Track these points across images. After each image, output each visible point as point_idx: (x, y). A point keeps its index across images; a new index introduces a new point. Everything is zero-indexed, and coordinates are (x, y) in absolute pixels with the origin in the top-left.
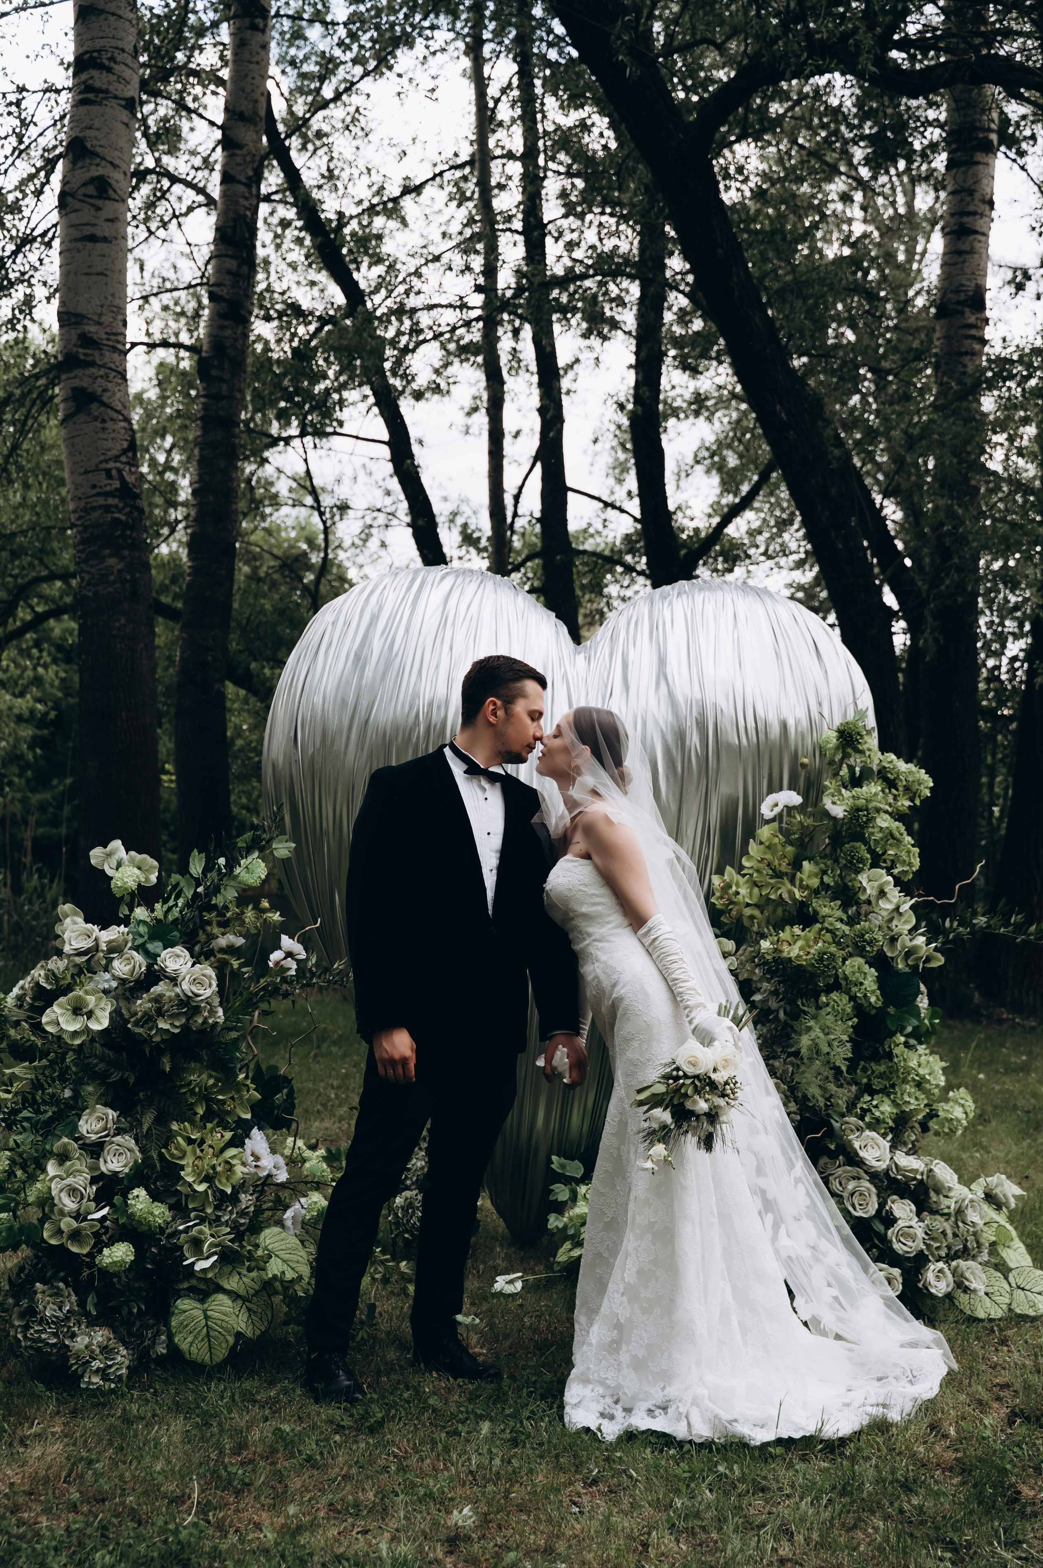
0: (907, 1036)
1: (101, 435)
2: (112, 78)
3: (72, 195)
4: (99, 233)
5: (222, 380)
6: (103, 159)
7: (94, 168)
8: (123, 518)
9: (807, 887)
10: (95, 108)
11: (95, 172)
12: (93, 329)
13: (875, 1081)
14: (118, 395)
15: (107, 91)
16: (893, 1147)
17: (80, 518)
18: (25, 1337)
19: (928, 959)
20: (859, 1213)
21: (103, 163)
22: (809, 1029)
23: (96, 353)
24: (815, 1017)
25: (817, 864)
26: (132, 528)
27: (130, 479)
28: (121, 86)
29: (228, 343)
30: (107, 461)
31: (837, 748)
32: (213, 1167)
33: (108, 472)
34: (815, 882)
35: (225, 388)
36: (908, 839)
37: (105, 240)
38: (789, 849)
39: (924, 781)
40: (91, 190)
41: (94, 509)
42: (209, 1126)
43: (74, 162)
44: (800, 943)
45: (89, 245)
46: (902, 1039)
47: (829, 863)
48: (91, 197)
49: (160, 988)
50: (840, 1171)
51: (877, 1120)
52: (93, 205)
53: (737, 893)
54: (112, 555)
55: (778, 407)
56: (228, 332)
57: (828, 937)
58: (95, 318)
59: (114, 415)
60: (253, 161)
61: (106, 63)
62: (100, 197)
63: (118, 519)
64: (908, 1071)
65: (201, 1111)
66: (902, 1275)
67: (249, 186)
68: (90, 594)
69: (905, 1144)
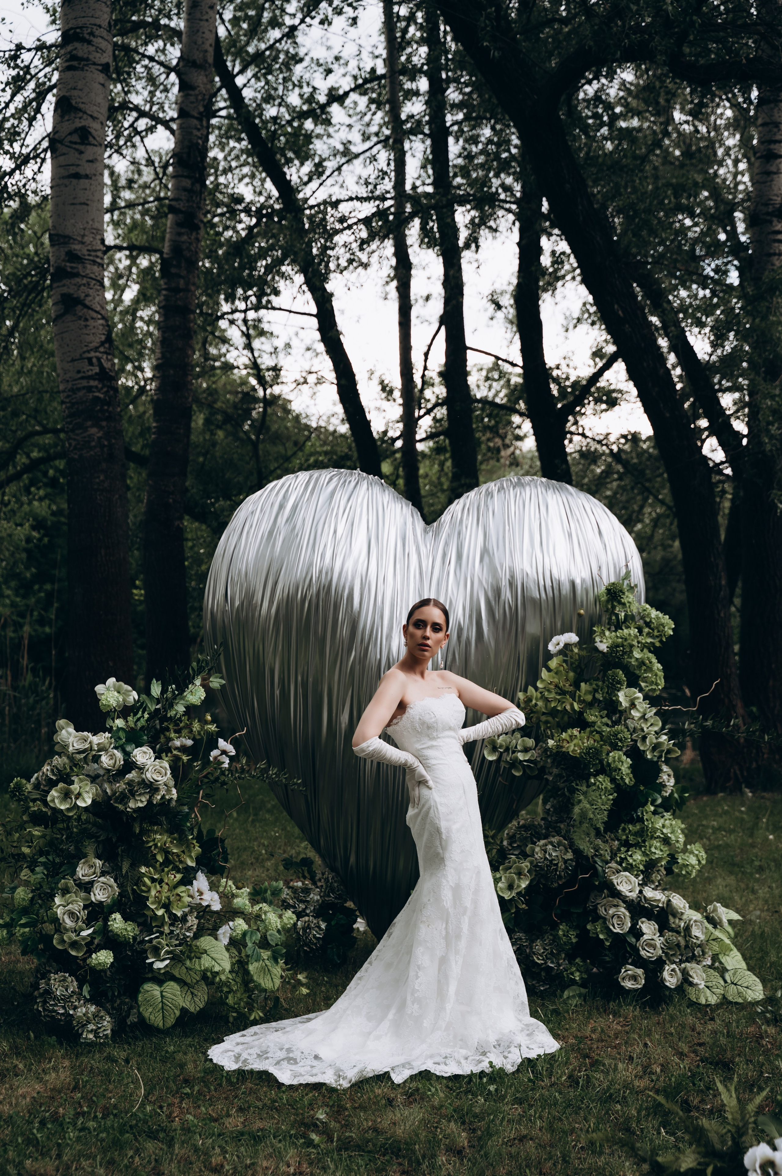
0: (656, 806)
1: (84, 331)
2: (92, 48)
3: (61, 142)
4: (82, 171)
5: (180, 277)
6: (85, 113)
7: (77, 120)
8: (102, 396)
9: (584, 701)
10: (78, 73)
11: (78, 124)
12: (77, 247)
13: (631, 838)
14: (97, 298)
15: (87, 59)
16: (642, 885)
17: (68, 396)
18: (44, 1009)
19: (669, 751)
20: (617, 930)
21: (85, 116)
22: (580, 801)
23: (80, 266)
24: (585, 794)
25: (591, 684)
26: (109, 404)
27: (107, 365)
28: (98, 55)
29: (184, 247)
30: (88, 352)
31: (608, 601)
32: (168, 898)
33: (90, 360)
34: (589, 698)
35: (182, 282)
36: (657, 666)
37: (87, 177)
38: (571, 674)
39: (668, 624)
40: (76, 138)
41: (79, 389)
42: (166, 869)
43: (62, 116)
44: (575, 741)
45: (74, 181)
46: (652, 808)
47: (600, 683)
48: (76, 143)
49: (132, 775)
50: (605, 901)
51: (631, 865)
52: (77, 150)
53: (536, 705)
54: (92, 426)
55: (616, 306)
56: (185, 238)
57: (597, 737)
58: (79, 239)
59: (95, 315)
60: (203, 100)
61: (87, 37)
62: (82, 143)
63: (98, 397)
64: (655, 830)
65: (160, 858)
66: (646, 973)
67: (200, 120)
68: (76, 457)
69: (653, 882)
